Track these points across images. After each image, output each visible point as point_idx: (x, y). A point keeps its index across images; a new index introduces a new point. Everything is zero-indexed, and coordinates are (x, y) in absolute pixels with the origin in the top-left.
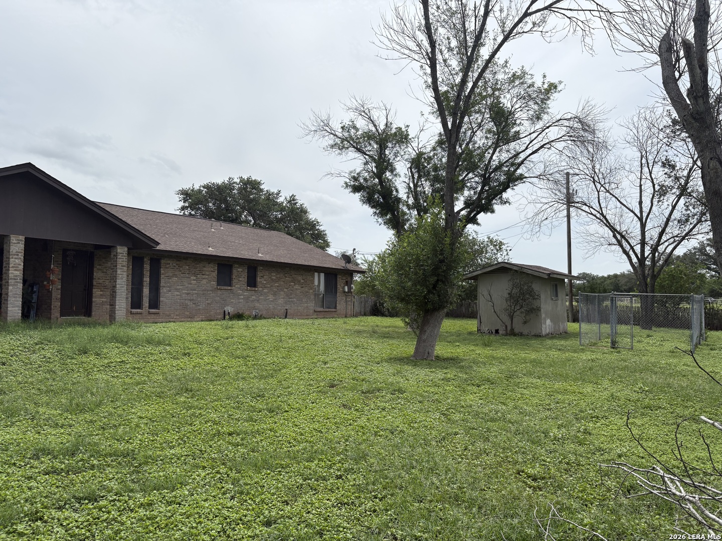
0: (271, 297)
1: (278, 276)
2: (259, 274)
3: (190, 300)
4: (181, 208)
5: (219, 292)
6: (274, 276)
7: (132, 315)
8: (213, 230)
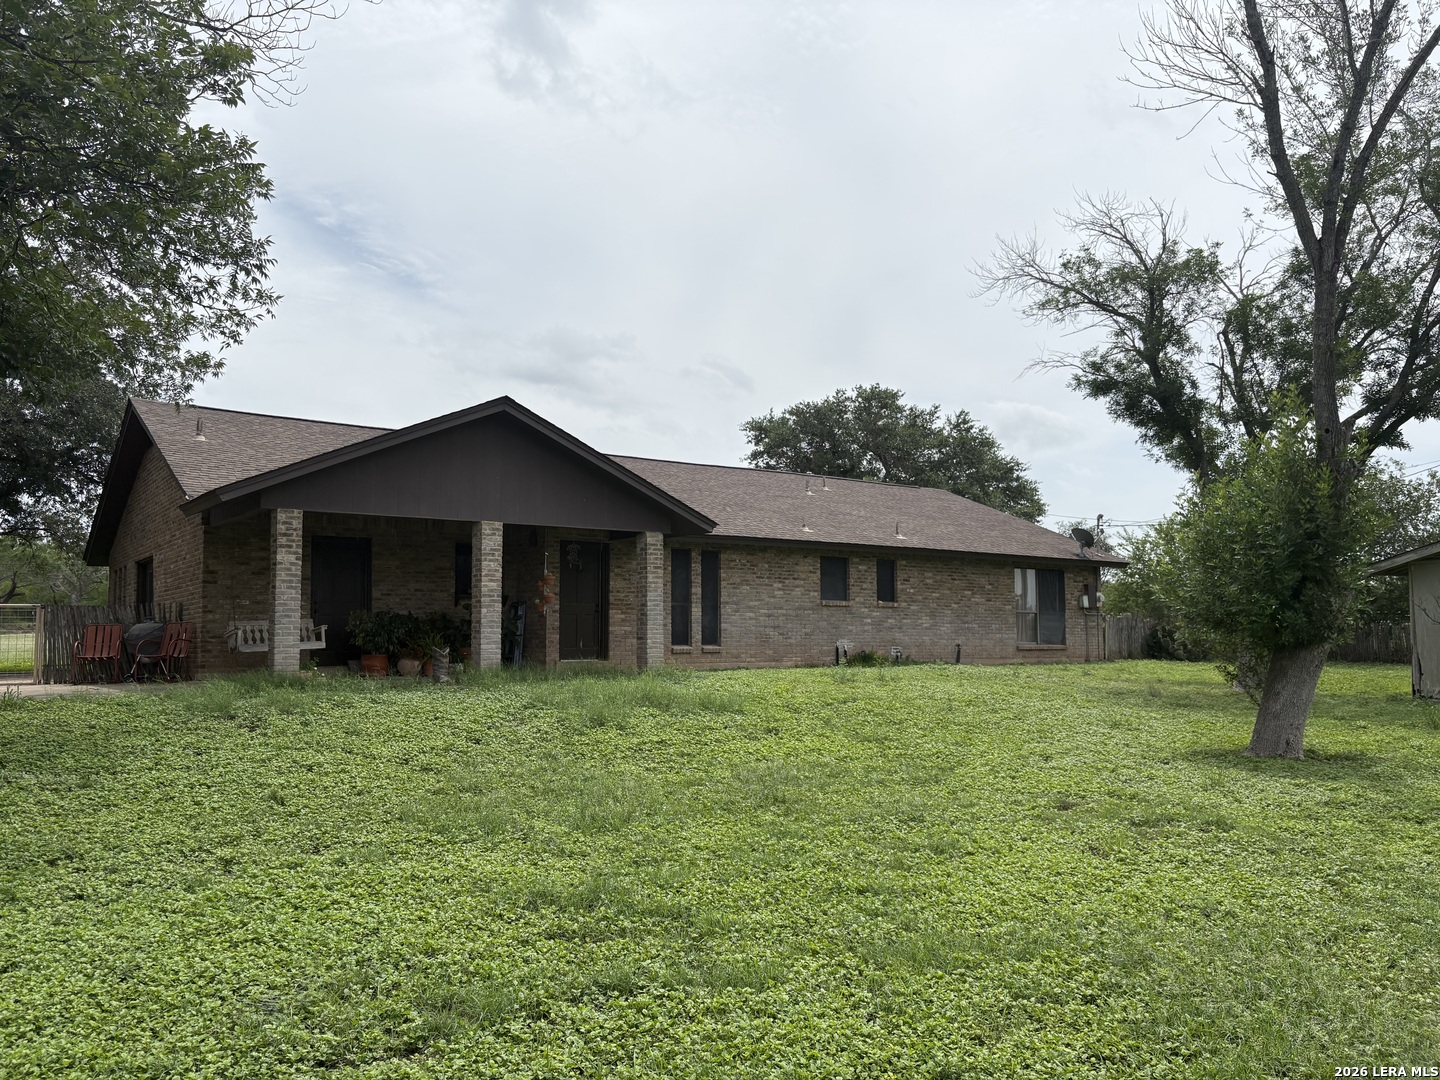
0: (925, 621)
1: (939, 578)
2: (900, 575)
3: (774, 627)
4: (752, 455)
5: (825, 612)
6: (930, 577)
7: (675, 656)
8: (810, 493)
